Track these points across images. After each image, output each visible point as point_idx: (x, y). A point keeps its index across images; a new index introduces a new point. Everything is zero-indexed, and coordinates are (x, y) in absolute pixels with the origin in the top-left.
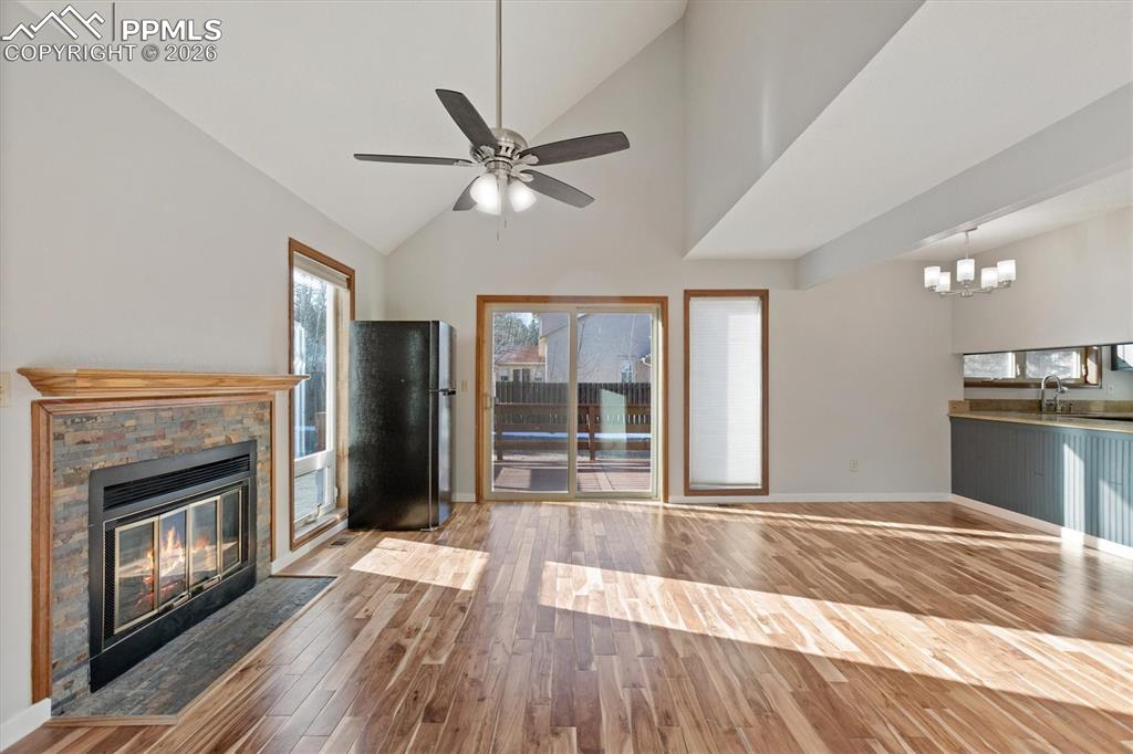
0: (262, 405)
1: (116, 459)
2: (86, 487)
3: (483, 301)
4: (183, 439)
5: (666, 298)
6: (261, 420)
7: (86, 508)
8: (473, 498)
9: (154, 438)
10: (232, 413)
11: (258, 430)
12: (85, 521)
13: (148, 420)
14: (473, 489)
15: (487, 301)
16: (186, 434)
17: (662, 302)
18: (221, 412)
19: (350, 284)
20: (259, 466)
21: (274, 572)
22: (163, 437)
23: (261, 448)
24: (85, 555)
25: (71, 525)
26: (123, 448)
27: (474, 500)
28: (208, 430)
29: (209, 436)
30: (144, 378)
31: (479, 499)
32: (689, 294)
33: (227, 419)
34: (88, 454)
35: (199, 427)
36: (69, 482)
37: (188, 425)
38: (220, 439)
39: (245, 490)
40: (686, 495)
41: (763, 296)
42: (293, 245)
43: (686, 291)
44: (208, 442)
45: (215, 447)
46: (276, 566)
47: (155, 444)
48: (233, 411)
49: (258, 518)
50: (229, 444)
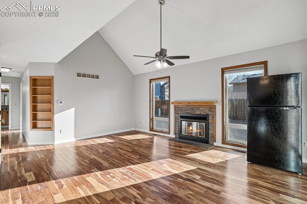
0: (211, 108)
4: (191, 112)
6: (211, 111)
9: (186, 111)
11: (209, 113)
13: (186, 108)
18: (200, 108)
19: (265, 67)
20: (210, 120)
22: (188, 111)
23: (211, 117)
26: (182, 111)
29: (196, 112)
33: (201, 110)
35: (194, 110)
37: (192, 110)
38: (199, 113)
39: (206, 124)
44: (196, 113)
45: (198, 114)
46: (215, 144)
47: (187, 112)
48: (202, 108)
49: (210, 131)
50: (201, 114)
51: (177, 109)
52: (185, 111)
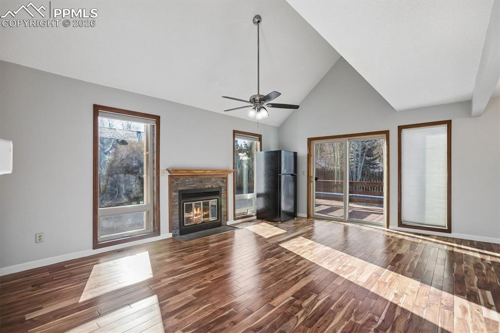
0: (224, 178)
1: (184, 188)
2: (178, 193)
3: (310, 140)
4: (199, 185)
5: (388, 131)
6: (223, 182)
7: (178, 197)
8: (306, 216)
9: (192, 184)
10: (213, 179)
11: (222, 185)
12: (178, 200)
13: (191, 180)
14: (306, 213)
15: (313, 140)
16: (200, 184)
17: (387, 133)
18: (210, 179)
19: (260, 140)
20: (222, 194)
21: (227, 224)
22: (194, 184)
23: (223, 190)
24: (178, 207)
25: (175, 200)
26: (185, 186)
27: (306, 217)
28: (206, 184)
30: (186, 170)
31: (309, 216)
32: (400, 128)
33: (212, 181)
34: (178, 186)
35: (204, 183)
36: (175, 192)
37: (201, 182)
38: (211, 186)
39: (218, 201)
40: (398, 226)
41: (449, 123)
42: (235, 132)
43: (399, 127)
44: (206, 187)
45: (208, 188)
46: (228, 223)
47: (193, 186)
48: (214, 179)
49: (222, 209)
50: (212, 188)
51: (175, 183)
52: (190, 184)
